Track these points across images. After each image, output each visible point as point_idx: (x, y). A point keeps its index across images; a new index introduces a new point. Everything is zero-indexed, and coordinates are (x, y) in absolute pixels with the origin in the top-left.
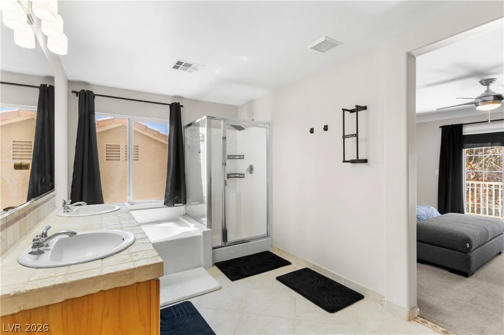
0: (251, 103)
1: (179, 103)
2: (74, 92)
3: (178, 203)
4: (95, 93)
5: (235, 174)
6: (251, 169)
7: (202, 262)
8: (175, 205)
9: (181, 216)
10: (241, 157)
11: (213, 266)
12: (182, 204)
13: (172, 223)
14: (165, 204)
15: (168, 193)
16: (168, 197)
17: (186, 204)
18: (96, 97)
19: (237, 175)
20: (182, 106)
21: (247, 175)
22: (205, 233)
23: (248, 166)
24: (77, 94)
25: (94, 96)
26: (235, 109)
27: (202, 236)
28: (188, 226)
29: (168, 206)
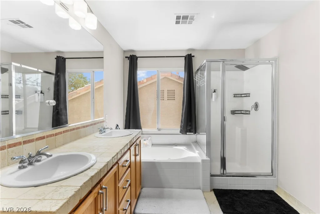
0: (257, 43)
1: (191, 54)
2: (126, 57)
3: (190, 132)
4: (138, 56)
5: (241, 111)
6: (256, 106)
7: (201, 185)
8: (187, 133)
9: (193, 142)
10: (247, 95)
11: (211, 191)
12: (193, 133)
13: (184, 147)
14: (180, 132)
15: (183, 124)
16: (182, 127)
17: (196, 133)
18: (138, 58)
19: (242, 112)
20: (194, 56)
21: (253, 111)
22: (203, 161)
23: (253, 104)
24: (128, 59)
25: (137, 58)
26: (242, 52)
27: (201, 163)
28: (194, 152)
29: (183, 134)
